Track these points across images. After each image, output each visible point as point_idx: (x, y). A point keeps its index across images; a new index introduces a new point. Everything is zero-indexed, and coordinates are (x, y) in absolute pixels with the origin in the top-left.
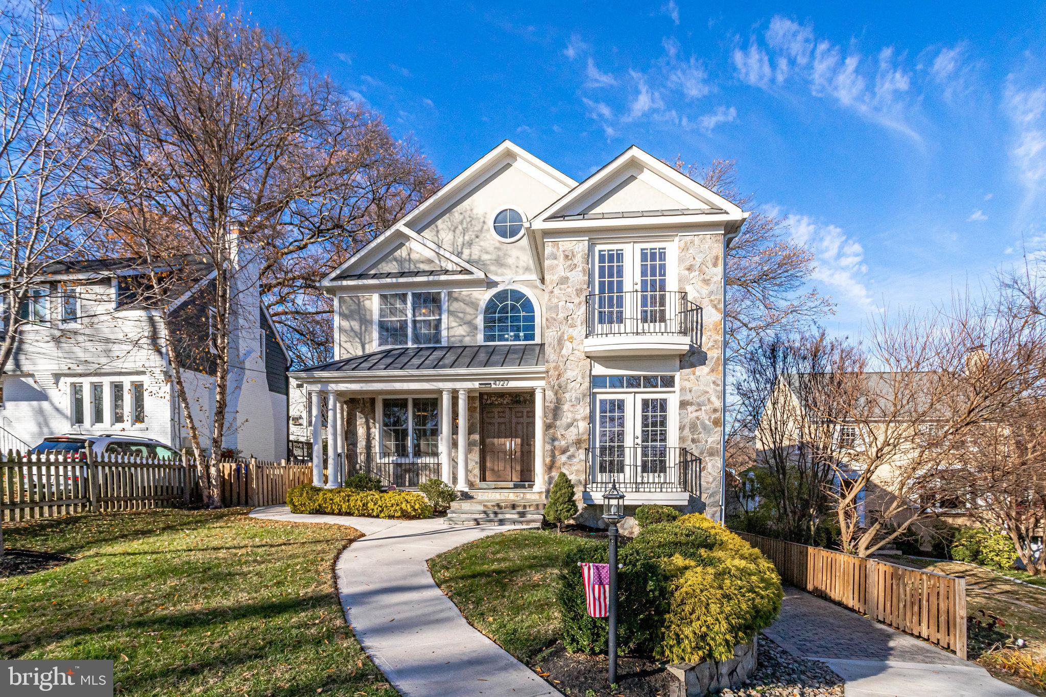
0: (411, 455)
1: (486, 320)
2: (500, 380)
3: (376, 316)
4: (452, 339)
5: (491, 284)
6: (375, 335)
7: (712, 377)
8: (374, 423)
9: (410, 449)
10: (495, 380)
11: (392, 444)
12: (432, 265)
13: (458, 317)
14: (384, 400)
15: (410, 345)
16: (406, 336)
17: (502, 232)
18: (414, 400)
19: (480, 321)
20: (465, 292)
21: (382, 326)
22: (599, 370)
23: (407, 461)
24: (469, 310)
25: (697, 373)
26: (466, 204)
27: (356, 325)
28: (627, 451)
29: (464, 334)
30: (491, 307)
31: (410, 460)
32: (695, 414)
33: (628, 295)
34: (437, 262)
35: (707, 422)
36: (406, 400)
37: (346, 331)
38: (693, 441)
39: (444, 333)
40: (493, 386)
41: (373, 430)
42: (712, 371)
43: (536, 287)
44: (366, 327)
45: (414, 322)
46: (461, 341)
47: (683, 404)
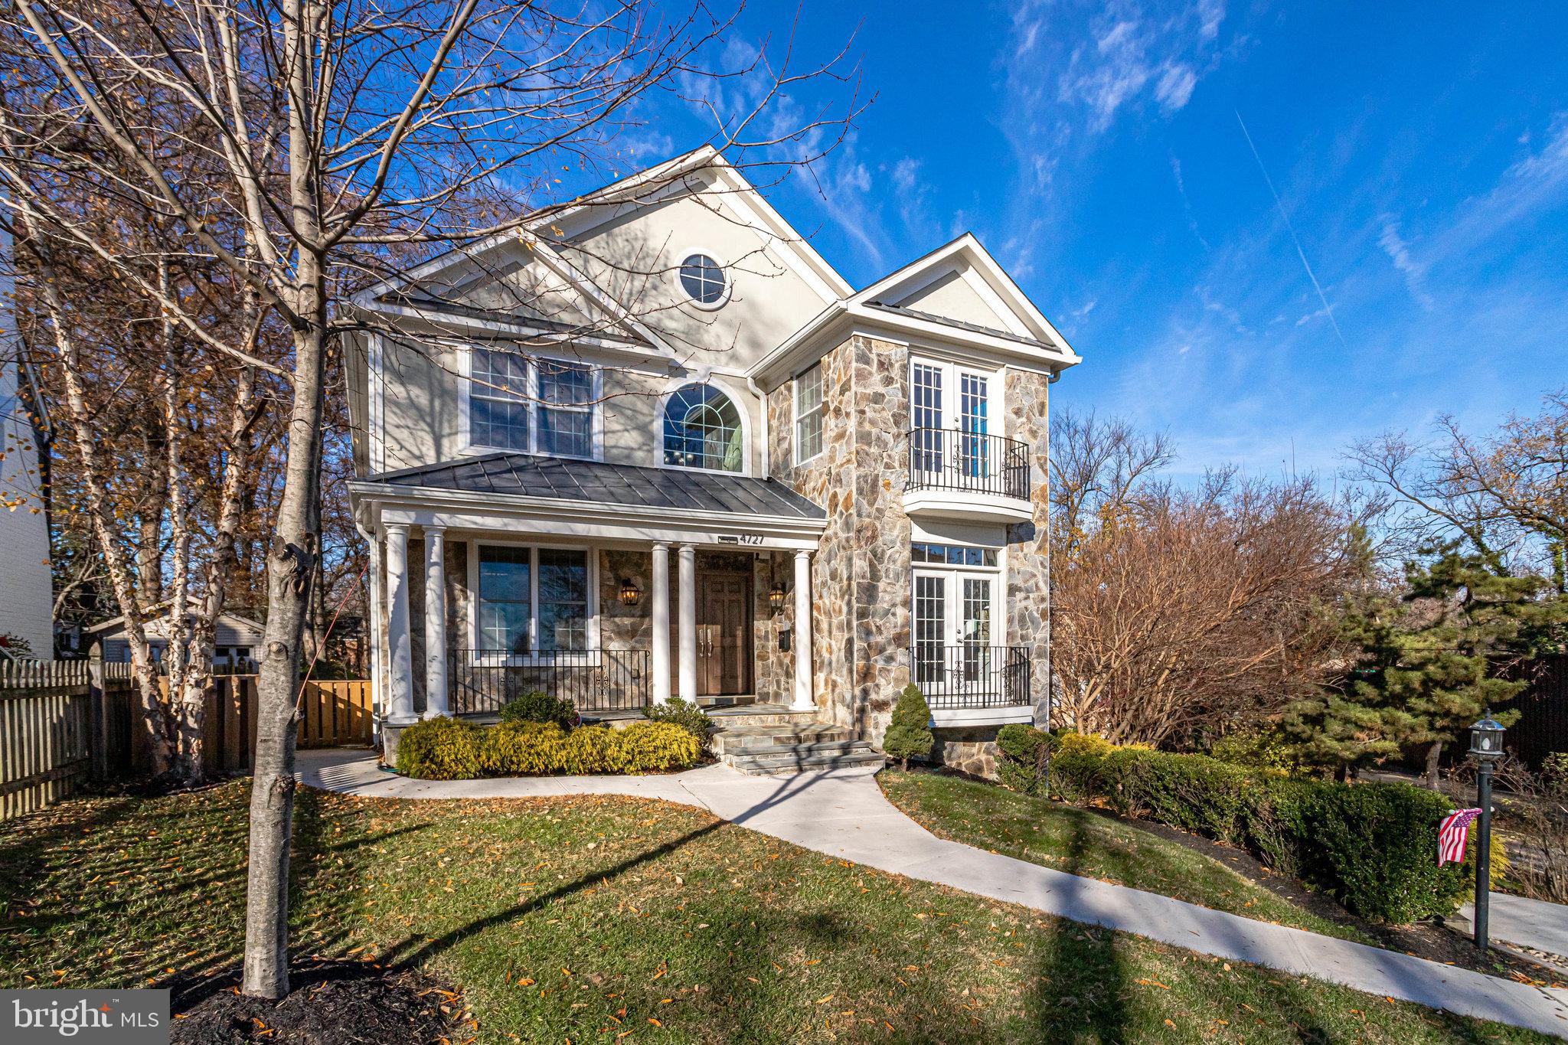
0: (535, 655)
1: (667, 428)
2: (751, 533)
3: (465, 387)
4: (615, 451)
5: (676, 371)
6: (464, 422)
7: (1039, 557)
8: (464, 592)
9: (533, 641)
10: (744, 533)
11: (498, 631)
12: (577, 316)
13: (622, 414)
14: (482, 548)
15: (533, 450)
16: (525, 432)
17: (692, 288)
18: (541, 551)
19: (658, 426)
20: (635, 374)
21: (478, 407)
22: (919, 535)
23: (527, 664)
24: (640, 406)
25: (1026, 550)
26: (637, 225)
27: (422, 398)
28: (947, 651)
29: (634, 446)
30: (675, 409)
31: (535, 660)
32: (1024, 604)
33: (947, 433)
34: (586, 312)
35: (1035, 614)
36: (527, 550)
37: (397, 404)
38: (1023, 638)
39: (598, 439)
40: (741, 543)
41: (461, 602)
42: (1040, 548)
43: (746, 389)
44: (443, 405)
45: (542, 411)
46: (628, 457)
47: (1012, 590)
